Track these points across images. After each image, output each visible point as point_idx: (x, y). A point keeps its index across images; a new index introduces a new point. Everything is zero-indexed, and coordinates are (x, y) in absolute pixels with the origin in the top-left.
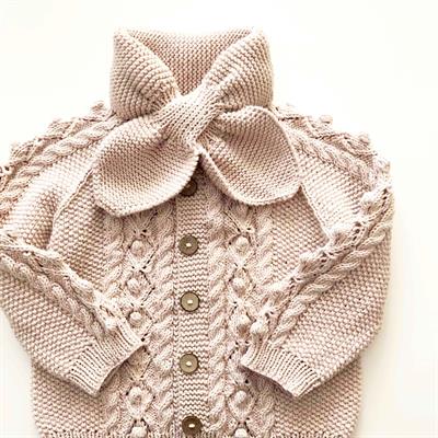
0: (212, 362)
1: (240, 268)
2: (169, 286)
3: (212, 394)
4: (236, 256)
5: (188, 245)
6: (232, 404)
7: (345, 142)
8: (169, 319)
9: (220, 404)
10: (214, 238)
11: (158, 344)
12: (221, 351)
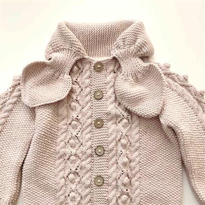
0: (110, 180)
1: (124, 134)
2: (89, 143)
3: (110, 196)
4: (122, 128)
5: (99, 123)
6: (119, 201)
7: (176, 78)
8: (89, 159)
9: (114, 201)
10: (111, 119)
11: (84, 171)
12: (114, 175)
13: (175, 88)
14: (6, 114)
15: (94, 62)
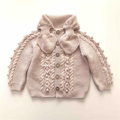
0: (62, 77)
1: (67, 59)
2: (54, 62)
3: (62, 83)
4: (67, 57)
6: (65, 85)
8: (54, 69)
9: (63, 85)
11: (52, 73)
12: (63, 75)
13: (88, 42)
14: (21, 51)
15: (56, 30)
